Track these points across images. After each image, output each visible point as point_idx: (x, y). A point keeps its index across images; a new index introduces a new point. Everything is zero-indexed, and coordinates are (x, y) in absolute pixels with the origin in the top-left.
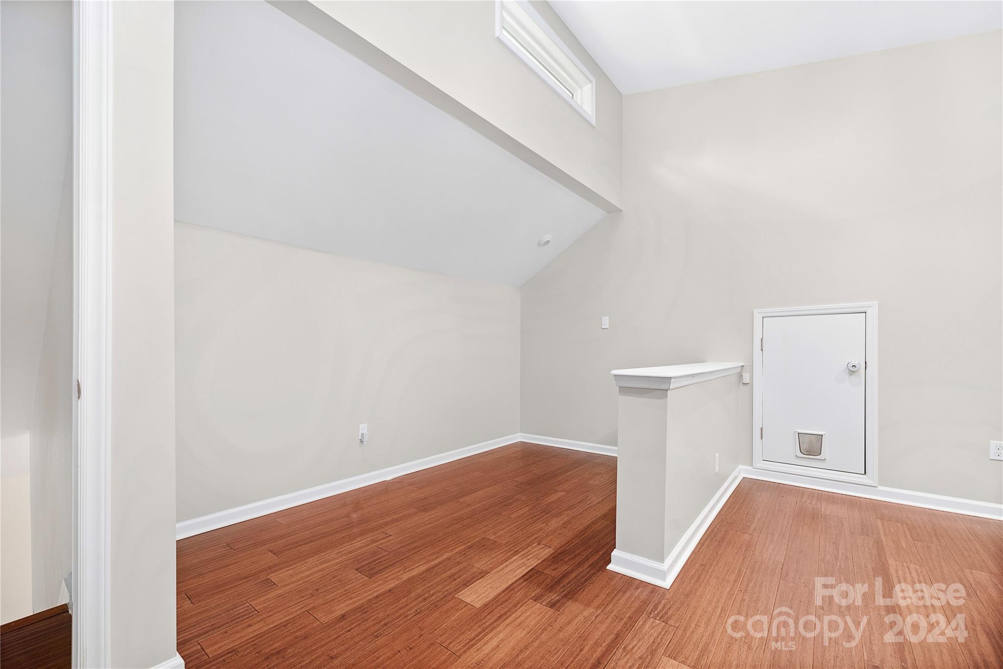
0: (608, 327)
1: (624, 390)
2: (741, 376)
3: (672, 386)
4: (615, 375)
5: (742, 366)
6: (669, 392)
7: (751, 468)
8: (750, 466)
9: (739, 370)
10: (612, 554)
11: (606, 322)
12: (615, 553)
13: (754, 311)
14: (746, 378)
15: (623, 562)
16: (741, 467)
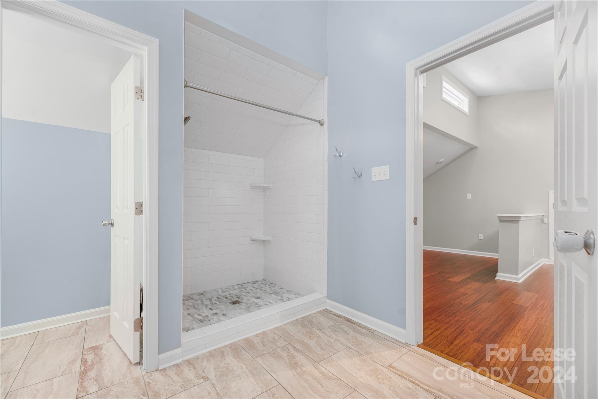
0: (470, 198)
1: (501, 221)
2: (543, 220)
3: (521, 219)
4: (498, 216)
5: (543, 215)
6: (520, 221)
7: (548, 260)
8: (548, 259)
9: (541, 217)
10: (497, 274)
11: (469, 196)
12: (498, 274)
13: (550, 191)
14: (546, 220)
15: (500, 276)
16: (543, 259)
